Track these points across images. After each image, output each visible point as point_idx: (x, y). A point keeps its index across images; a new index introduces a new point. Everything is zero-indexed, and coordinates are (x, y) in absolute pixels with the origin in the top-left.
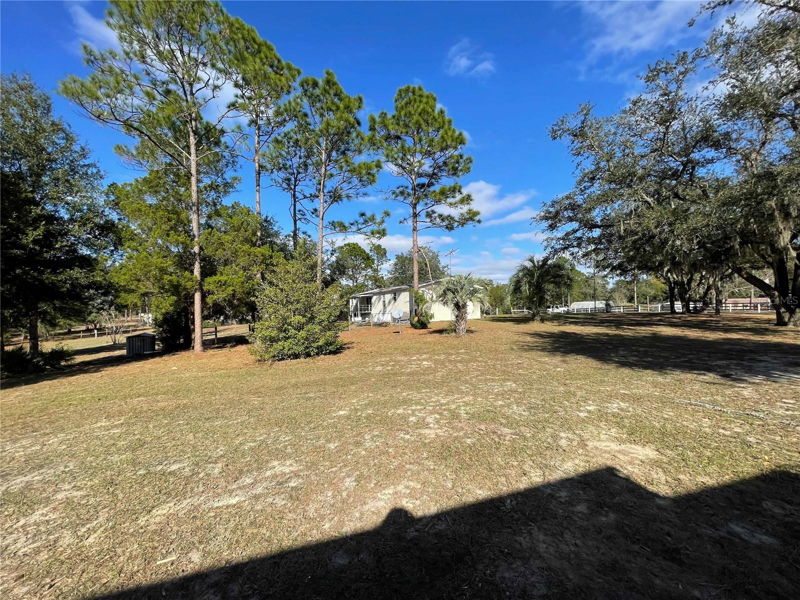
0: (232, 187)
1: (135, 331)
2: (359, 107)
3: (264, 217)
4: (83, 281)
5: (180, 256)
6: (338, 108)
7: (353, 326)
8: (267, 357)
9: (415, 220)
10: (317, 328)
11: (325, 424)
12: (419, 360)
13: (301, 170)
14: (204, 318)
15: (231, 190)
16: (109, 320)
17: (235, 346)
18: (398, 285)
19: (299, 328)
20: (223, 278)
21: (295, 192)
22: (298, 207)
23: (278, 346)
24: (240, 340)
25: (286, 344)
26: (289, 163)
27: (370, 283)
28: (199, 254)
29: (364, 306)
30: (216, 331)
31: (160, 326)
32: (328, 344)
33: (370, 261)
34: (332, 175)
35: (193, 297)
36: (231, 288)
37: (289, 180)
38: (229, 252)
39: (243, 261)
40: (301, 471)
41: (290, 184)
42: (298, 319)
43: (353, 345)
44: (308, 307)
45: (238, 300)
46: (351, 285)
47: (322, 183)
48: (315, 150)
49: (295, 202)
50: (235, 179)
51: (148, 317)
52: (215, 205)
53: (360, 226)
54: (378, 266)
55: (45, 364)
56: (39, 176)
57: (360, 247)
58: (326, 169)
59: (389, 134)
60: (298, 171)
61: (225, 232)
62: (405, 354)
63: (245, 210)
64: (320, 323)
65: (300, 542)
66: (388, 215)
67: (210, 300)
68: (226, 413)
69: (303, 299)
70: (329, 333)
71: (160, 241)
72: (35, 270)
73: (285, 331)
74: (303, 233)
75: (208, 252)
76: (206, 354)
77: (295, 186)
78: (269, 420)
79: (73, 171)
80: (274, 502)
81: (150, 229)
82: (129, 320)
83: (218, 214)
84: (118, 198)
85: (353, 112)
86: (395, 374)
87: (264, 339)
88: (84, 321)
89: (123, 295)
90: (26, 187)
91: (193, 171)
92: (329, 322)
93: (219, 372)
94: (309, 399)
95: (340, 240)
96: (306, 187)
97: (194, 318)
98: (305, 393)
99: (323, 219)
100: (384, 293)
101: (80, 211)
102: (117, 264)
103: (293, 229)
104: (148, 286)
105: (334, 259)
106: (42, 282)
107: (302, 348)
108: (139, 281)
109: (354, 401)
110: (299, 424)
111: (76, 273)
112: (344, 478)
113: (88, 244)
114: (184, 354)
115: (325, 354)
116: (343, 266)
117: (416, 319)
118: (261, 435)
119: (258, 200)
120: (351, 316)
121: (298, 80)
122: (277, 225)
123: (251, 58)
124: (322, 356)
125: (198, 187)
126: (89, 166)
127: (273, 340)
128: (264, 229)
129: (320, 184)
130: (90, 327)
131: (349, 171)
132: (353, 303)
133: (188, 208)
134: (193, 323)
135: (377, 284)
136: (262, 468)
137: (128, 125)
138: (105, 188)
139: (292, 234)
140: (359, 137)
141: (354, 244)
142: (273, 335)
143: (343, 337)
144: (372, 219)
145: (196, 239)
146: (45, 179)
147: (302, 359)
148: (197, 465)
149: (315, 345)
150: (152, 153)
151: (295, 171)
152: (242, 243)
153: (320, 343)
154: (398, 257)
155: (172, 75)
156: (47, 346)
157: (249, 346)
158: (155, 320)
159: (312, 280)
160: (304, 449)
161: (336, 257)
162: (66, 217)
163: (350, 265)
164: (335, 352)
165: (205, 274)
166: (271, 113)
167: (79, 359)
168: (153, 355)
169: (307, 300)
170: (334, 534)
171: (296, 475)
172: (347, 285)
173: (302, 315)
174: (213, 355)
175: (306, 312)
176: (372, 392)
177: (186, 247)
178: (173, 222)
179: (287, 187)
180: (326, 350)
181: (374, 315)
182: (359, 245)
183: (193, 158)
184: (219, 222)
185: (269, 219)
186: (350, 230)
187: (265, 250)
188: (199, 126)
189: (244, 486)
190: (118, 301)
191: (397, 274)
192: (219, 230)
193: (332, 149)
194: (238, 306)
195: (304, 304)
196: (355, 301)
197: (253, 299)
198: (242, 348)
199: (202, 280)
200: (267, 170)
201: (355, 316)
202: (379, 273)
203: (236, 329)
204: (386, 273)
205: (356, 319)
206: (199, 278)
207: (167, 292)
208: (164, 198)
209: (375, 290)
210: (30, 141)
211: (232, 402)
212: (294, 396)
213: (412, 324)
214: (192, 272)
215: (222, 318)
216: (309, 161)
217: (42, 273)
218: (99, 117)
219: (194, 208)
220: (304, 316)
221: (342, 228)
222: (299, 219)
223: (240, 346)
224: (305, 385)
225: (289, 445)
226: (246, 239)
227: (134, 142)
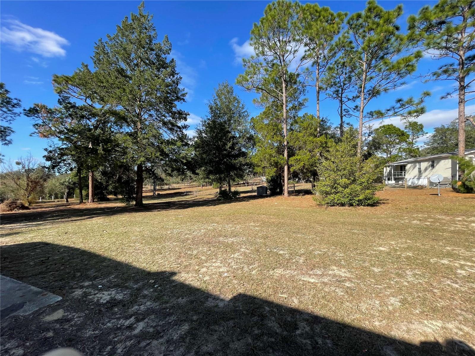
0: (303, 105)
1: (259, 184)
2: (399, 15)
3: (321, 119)
4: (243, 163)
5: (278, 147)
6: (378, 25)
7: (387, 188)
8: (323, 203)
9: (463, 92)
10: (358, 188)
11: (368, 253)
12: (466, 221)
13: (346, 82)
14: (289, 179)
15: (302, 107)
16: (251, 179)
17: (304, 195)
18: (437, 154)
19: (346, 187)
20: (299, 157)
21: (341, 98)
22: (344, 107)
23: (331, 197)
24: (307, 192)
25: (336, 197)
26: (338, 80)
27: (404, 154)
28: (287, 146)
29: (398, 173)
30: (294, 187)
31: (269, 183)
32: (366, 199)
33: (405, 137)
34: (371, 78)
35: (283, 168)
36: (303, 163)
37: (338, 91)
38: (302, 143)
39: (309, 147)
40: (353, 279)
41: (338, 94)
42: (344, 181)
43: (388, 201)
44: (352, 173)
45: (306, 169)
46: (385, 157)
47: (363, 86)
48: (357, 65)
49: (342, 104)
50: (305, 99)
51: (264, 178)
52: (294, 117)
53: (396, 110)
54: (413, 139)
55: (233, 196)
56: (230, 120)
57: (395, 127)
58: (366, 76)
59: (431, 24)
60: (344, 83)
61: (299, 132)
62: (447, 214)
63: (310, 117)
64: (361, 184)
65: (356, 324)
66: (428, 95)
67: (292, 170)
68: (303, 231)
69: (349, 167)
70: (367, 191)
71: (270, 141)
72: (230, 159)
73: (335, 188)
74: (347, 124)
75: (291, 144)
76: (289, 198)
77: (342, 94)
78: (329, 241)
79: (240, 116)
80: (336, 291)
81: (266, 136)
82: (257, 179)
83: (296, 122)
84: (254, 123)
85: (392, 22)
86: (436, 229)
87: (322, 192)
88: (242, 179)
89: (256, 168)
90: (227, 126)
91: (284, 102)
92: (368, 184)
93: (297, 209)
94: (354, 233)
95: (376, 124)
96: (350, 92)
97: (284, 179)
98: (350, 229)
99: (363, 112)
100: (420, 162)
101: (242, 132)
102: (254, 154)
103: (340, 123)
104: (265, 164)
105: (370, 138)
106: (231, 163)
107: (347, 200)
108: (262, 161)
109: (393, 243)
110: (349, 248)
111: (241, 159)
112: (389, 296)
113: (244, 146)
114: (279, 197)
115: (364, 206)
116: (379, 143)
117: (460, 183)
118: (324, 249)
119: (318, 109)
120: (385, 180)
121: (345, 21)
122: (329, 122)
123: (315, 24)
124: (362, 207)
125: (286, 109)
126: (244, 112)
127: (327, 193)
128: (321, 126)
129: (361, 87)
130: (244, 182)
131: (387, 70)
132: (386, 170)
133: (282, 122)
134: (284, 181)
135: (412, 154)
136: (326, 268)
137: (258, 88)
138: (249, 121)
139: (339, 126)
140: (399, 39)
141: (388, 125)
142: (328, 190)
143: (379, 195)
144: (410, 102)
145: (285, 138)
146: (232, 121)
147: (347, 207)
148: (292, 254)
149: (357, 199)
150: (267, 98)
151: (342, 84)
152: (309, 136)
153: (361, 198)
154: (437, 130)
155: (275, 55)
156: (233, 189)
157: (312, 196)
158: (267, 179)
159: (355, 155)
160: (354, 265)
161: (372, 137)
162: (238, 136)
163: (384, 142)
164: (372, 205)
165: (289, 156)
166: (326, 52)
167: (242, 195)
168: (267, 196)
169: (351, 169)
170: (384, 332)
171: (350, 280)
172: (381, 157)
173: (347, 178)
174: (293, 199)
175: (350, 176)
176: (410, 240)
177: (281, 142)
178: (275, 130)
179: (336, 96)
180: (365, 203)
181: (408, 179)
182: (394, 125)
183: (284, 95)
184: (296, 127)
185: (324, 119)
186: (387, 115)
187: (322, 139)
188: (287, 77)
189: (317, 274)
190: (254, 171)
191: (436, 145)
192: (297, 131)
193: (372, 58)
194: (306, 173)
195: (349, 171)
196: (388, 169)
197: (315, 168)
198: (308, 196)
199: (288, 159)
200: (323, 89)
201: (389, 179)
202: (414, 146)
203: (304, 186)
204: (422, 145)
205: (390, 182)
206: (287, 158)
207: (272, 166)
208: (272, 119)
209: (409, 160)
210: (228, 107)
211: (306, 226)
212: (344, 230)
213: (453, 188)
214: (283, 155)
215: (297, 180)
216: (353, 74)
217: (231, 160)
218: (248, 89)
219: (285, 121)
220: (349, 179)
221: (380, 115)
222: (345, 115)
223: (307, 195)
224: (350, 224)
225: (343, 259)
226: (311, 134)
227: (259, 95)
